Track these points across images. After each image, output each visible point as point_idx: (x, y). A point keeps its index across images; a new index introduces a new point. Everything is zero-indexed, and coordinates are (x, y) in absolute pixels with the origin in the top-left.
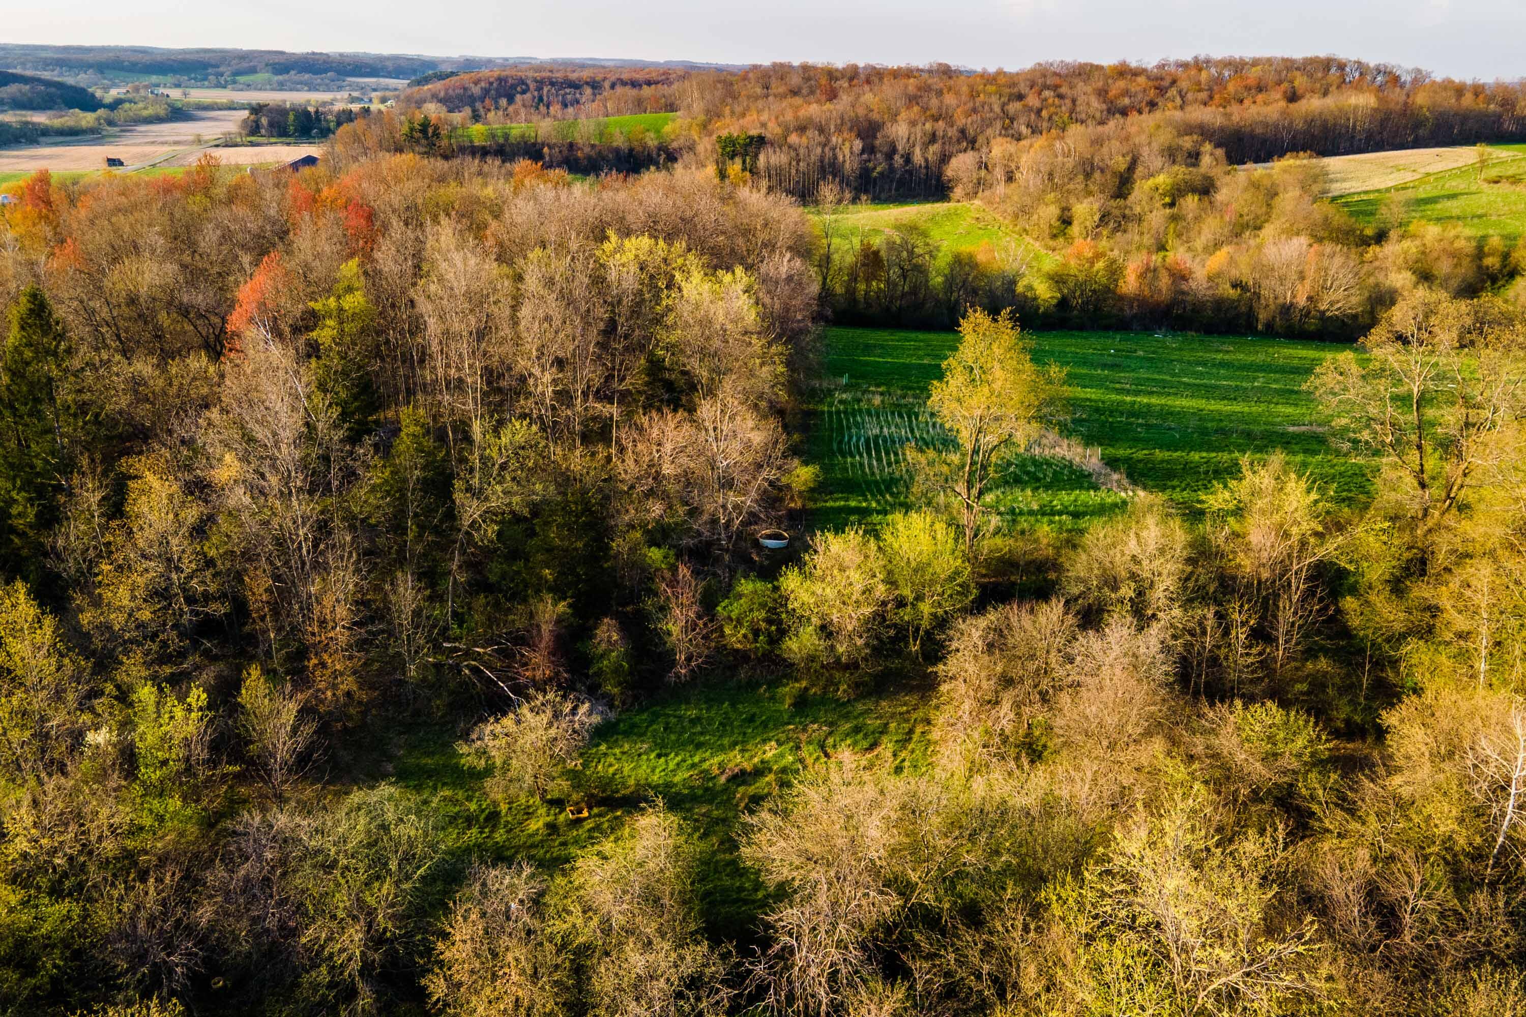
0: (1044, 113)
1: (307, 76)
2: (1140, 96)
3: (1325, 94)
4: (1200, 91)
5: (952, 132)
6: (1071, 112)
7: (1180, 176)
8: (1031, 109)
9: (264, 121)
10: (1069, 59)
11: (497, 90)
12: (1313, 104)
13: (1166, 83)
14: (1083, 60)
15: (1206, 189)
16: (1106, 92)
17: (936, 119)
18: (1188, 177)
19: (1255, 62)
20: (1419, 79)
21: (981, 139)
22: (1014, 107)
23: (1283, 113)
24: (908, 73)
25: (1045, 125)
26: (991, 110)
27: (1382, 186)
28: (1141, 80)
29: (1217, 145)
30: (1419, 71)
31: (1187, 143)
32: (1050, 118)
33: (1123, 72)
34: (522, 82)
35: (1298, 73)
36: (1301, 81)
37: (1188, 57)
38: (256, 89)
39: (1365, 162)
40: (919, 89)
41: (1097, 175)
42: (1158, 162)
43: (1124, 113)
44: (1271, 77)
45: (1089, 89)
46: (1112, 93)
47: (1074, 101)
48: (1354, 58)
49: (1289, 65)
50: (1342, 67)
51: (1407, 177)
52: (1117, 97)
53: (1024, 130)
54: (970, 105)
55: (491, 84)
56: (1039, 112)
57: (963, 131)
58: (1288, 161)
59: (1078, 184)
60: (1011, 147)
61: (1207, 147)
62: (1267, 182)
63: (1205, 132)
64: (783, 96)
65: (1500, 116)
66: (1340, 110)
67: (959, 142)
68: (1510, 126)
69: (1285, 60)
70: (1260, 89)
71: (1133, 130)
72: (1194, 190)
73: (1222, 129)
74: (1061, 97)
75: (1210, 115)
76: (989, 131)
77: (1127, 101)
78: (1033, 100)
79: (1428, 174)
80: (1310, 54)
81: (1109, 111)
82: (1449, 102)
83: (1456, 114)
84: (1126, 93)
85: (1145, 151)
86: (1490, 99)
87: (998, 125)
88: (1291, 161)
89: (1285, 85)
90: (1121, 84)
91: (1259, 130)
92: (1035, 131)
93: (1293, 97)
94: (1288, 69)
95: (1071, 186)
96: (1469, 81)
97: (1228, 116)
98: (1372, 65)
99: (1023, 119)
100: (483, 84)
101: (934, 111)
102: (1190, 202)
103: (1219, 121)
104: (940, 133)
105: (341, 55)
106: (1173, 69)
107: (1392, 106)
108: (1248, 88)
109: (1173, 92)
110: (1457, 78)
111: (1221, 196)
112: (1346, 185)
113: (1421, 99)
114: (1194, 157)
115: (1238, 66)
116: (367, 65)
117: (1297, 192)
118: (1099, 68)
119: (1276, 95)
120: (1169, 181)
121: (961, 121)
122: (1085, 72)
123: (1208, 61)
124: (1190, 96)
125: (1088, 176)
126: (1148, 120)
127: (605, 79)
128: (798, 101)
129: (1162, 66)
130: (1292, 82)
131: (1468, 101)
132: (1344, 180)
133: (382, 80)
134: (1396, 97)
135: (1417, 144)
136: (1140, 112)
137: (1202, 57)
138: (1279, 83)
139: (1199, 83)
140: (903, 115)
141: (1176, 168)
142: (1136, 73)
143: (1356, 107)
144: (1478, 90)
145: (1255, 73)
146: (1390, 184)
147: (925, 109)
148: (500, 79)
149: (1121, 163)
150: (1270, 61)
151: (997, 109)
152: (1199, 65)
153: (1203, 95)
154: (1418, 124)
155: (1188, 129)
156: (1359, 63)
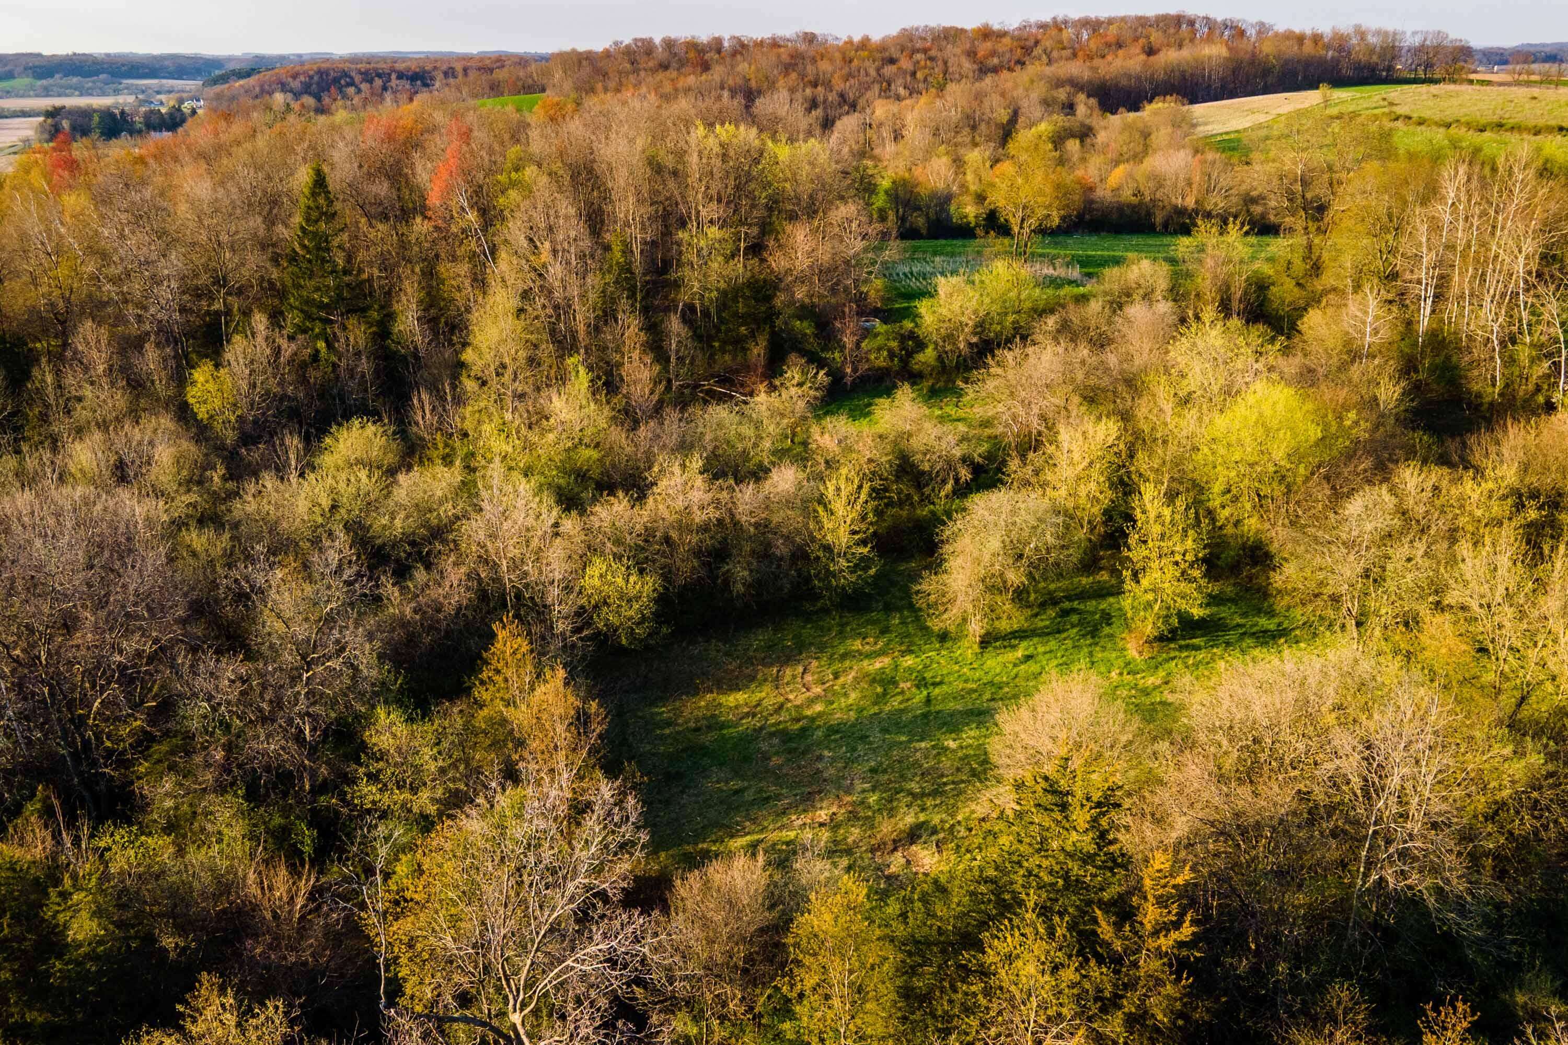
0: (919, 75)
1: (75, 80)
2: (1008, 56)
3: (1180, 46)
4: (1064, 48)
5: (832, 97)
6: (945, 73)
7: (1060, 124)
8: (905, 72)
9: (66, 124)
10: (933, 24)
11: (318, 84)
12: (1170, 57)
13: (1031, 43)
14: (947, 24)
15: (1085, 134)
16: (975, 54)
17: (815, 85)
18: (1067, 124)
19: (1110, 21)
20: (1262, 29)
21: (862, 102)
22: (889, 70)
23: (1145, 64)
24: (775, 44)
25: (921, 86)
26: (867, 75)
27: (1240, 127)
28: (1006, 40)
29: (1089, 96)
30: (1262, 24)
31: (1062, 94)
32: (925, 80)
33: (986, 33)
34: (345, 74)
35: (1153, 30)
36: (1156, 37)
37: (1047, 18)
38: (17, 96)
39: (1223, 107)
40: (792, 57)
41: (983, 126)
42: (1038, 112)
43: (995, 70)
44: (1128, 35)
45: (958, 51)
46: (981, 54)
47: (945, 63)
48: (1202, 14)
49: (1142, 22)
50: (1191, 23)
51: (1262, 118)
52: (986, 57)
53: (902, 91)
54: (846, 71)
55: (311, 77)
56: (914, 74)
57: (842, 96)
58: (1158, 105)
59: (965, 136)
60: (894, 107)
61: (1081, 97)
62: (1140, 125)
63: (1077, 85)
64: (654, 71)
65: (1338, 61)
66: (1196, 60)
67: (840, 105)
68: (1347, 72)
69: (1139, 18)
70: (1119, 45)
71: (1009, 85)
72: (1073, 136)
73: (1090, 82)
74: (932, 59)
75: (1077, 69)
76: (869, 94)
77: (996, 61)
78: (905, 64)
79: (1279, 115)
80: (1161, 11)
81: (980, 70)
82: (1292, 50)
83: (1299, 61)
84: (993, 53)
85: (1024, 104)
86: (1328, 47)
87: (876, 88)
88: (1160, 105)
89: (1142, 41)
90: (988, 45)
91: (1124, 82)
92: (913, 92)
93: (1151, 51)
94: (1143, 26)
95: (959, 139)
96: (1308, 32)
97: (1094, 69)
98: (1219, 19)
99: (900, 81)
100: (302, 78)
101: (811, 78)
102: (1073, 145)
103: (1086, 75)
104: (821, 99)
105: (108, 55)
106: (1034, 30)
107: (1242, 54)
108: (1109, 45)
109: (1038, 51)
110: (1297, 30)
111: (1102, 137)
112: (1209, 128)
113: (1267, 49)
114: (1070, 108)
115: (1094, 25)
116: (143, 66)
117: (1170, 130)
118: (963, 31)
119: (1136, 49)
120: (1051, 128)
121: (839, 85)
122: (950, 35)
123: (1065, 22)
124: (1055, 54)
125: (974, 128)
126: (1023, 76)
127: (435, 68)
128: (672, 73)
129: (1022, 28)
130: (1148, 37)
131: (1308, 48)
132: (1206, 124)
133: (164, 81)
134: (1244, 46)
135: (1266, 91)
136: (1010, 70)
137: (1060, 18)
138: (1136, 39)
139: (1061, 42)
140: (781, 83)
141: (1055, 117)
142: (1002, 34)
143: (1210, 58)
144: (1317, 38)
145: (1113, 30)
146: (1247, 125)
147: (802, 76)
148: (320, 72)
149: (1003, 115)
150: (1123, 19)
151: (873, 73)
152: (1058, 26)
153: (1068, 52)
154: (1266, 71)
155: (1059, 83)
156: (1207, 18)
